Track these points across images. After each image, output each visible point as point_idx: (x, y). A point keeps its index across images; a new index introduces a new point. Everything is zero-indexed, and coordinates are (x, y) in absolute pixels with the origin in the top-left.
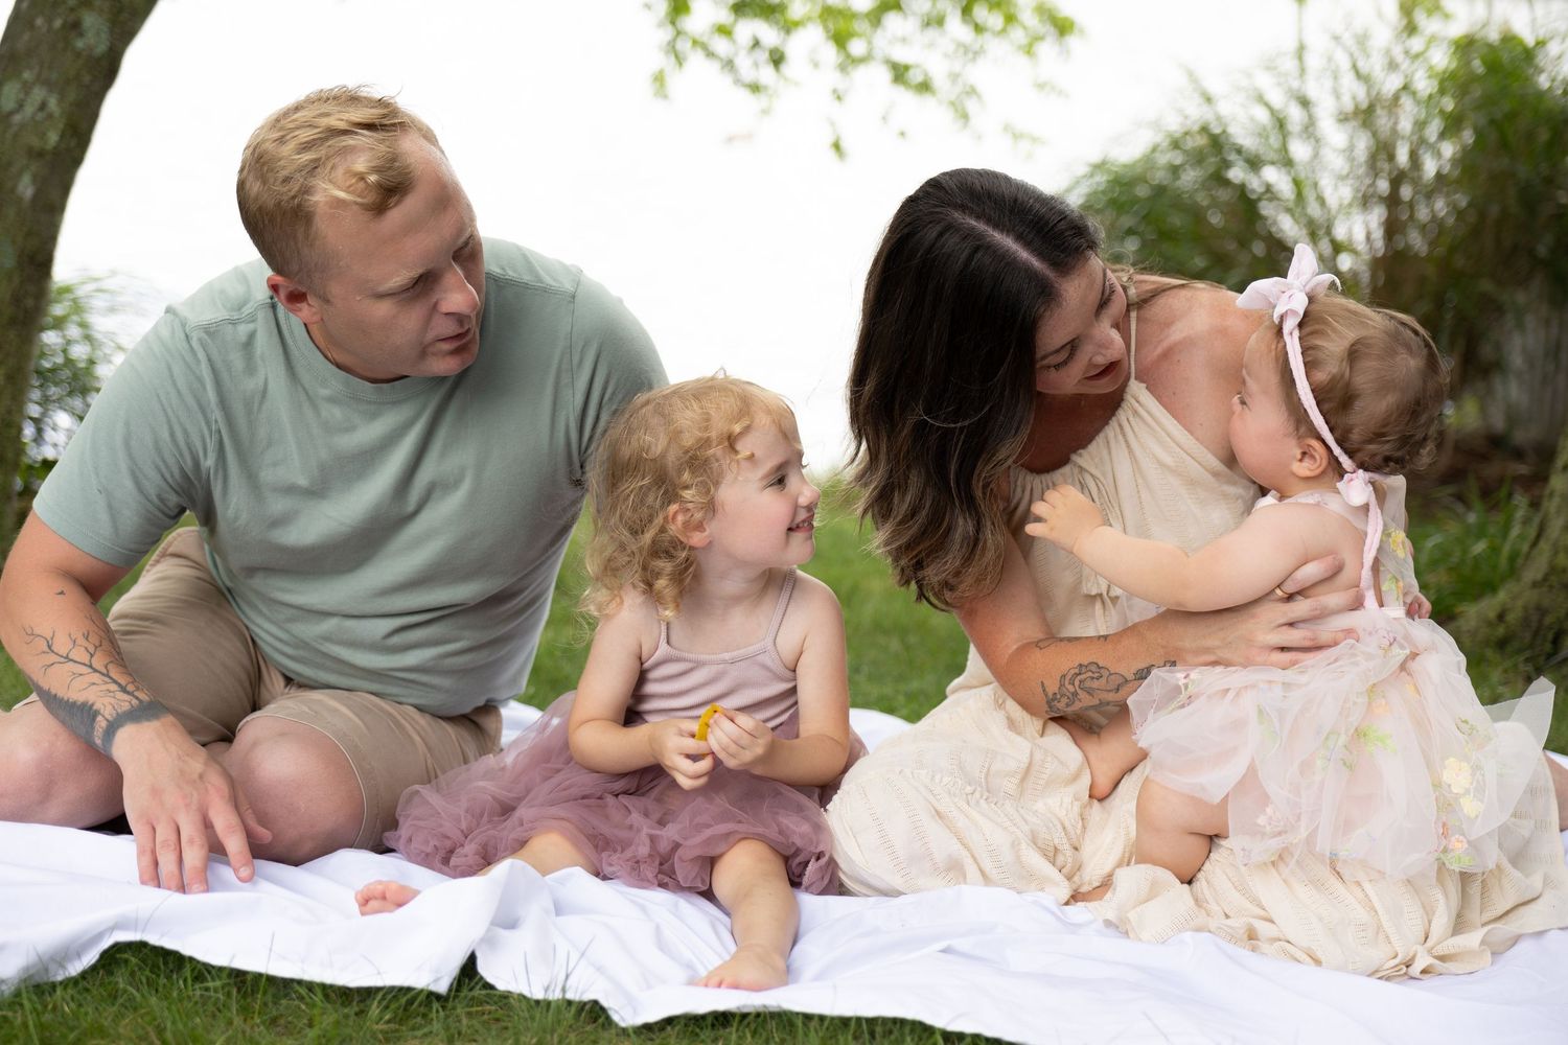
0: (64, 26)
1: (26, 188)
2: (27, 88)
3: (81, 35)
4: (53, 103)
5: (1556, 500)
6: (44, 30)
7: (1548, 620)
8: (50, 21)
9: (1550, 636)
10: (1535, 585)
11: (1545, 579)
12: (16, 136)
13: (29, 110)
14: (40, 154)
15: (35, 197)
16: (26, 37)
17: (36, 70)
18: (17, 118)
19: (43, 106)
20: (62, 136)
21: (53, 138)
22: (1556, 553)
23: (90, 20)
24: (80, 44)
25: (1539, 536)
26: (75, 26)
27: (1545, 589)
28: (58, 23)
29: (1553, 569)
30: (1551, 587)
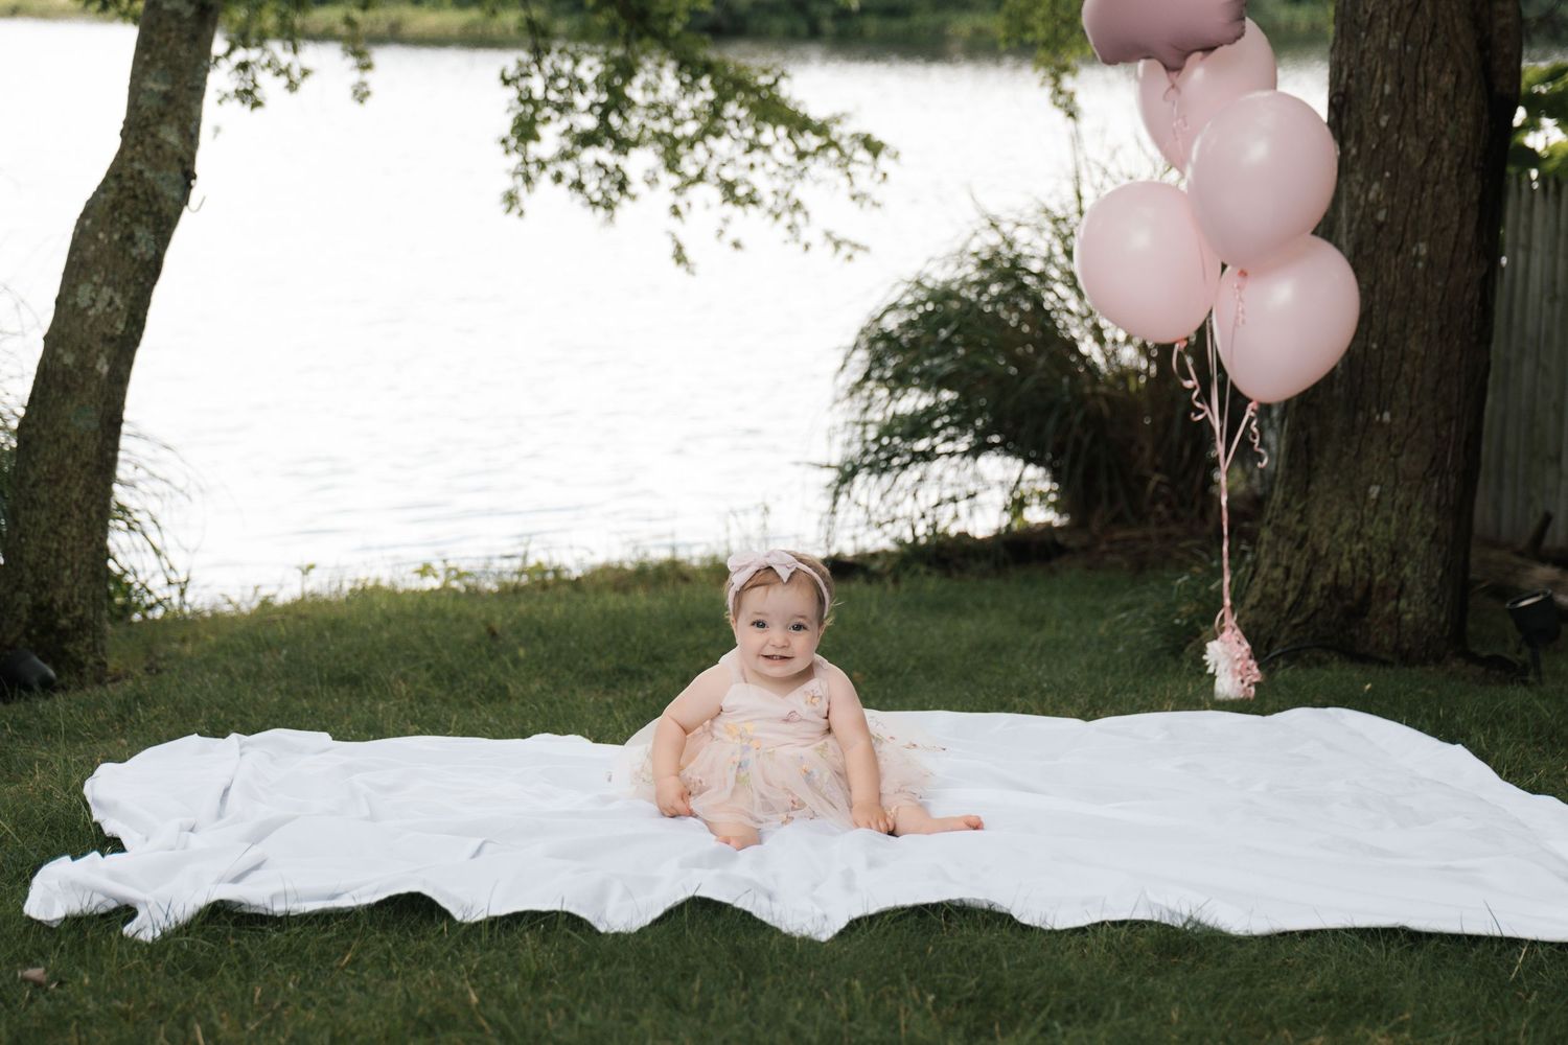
0: (121, 238)
1: (103, 367)
2: (97, 288)
3: (135, 245)
4: (118, 301)
5: (1264, 547)
6: (106, 241)
7: (1262, 633)
8: (110, 235)
9: (1265, 643)
10: (1253, 607)
11: (1260, 601)
12: (91, 327)
13: (100, 306)
14: (112, 339)
15: (110, 374)
16: (93, 248)
17: (103, 274)
18: (91, 312)
19: (111, 302)
20: (127, 323)
21: (121, 326)
22: (1266, 585)
23: (141, 233)
24: (134, 252)
25: (1254, 572)
26: (130, 238)
27: (1260, 609)
28: (116, 237)
29: (1264, 596)
30: (1264, 608)
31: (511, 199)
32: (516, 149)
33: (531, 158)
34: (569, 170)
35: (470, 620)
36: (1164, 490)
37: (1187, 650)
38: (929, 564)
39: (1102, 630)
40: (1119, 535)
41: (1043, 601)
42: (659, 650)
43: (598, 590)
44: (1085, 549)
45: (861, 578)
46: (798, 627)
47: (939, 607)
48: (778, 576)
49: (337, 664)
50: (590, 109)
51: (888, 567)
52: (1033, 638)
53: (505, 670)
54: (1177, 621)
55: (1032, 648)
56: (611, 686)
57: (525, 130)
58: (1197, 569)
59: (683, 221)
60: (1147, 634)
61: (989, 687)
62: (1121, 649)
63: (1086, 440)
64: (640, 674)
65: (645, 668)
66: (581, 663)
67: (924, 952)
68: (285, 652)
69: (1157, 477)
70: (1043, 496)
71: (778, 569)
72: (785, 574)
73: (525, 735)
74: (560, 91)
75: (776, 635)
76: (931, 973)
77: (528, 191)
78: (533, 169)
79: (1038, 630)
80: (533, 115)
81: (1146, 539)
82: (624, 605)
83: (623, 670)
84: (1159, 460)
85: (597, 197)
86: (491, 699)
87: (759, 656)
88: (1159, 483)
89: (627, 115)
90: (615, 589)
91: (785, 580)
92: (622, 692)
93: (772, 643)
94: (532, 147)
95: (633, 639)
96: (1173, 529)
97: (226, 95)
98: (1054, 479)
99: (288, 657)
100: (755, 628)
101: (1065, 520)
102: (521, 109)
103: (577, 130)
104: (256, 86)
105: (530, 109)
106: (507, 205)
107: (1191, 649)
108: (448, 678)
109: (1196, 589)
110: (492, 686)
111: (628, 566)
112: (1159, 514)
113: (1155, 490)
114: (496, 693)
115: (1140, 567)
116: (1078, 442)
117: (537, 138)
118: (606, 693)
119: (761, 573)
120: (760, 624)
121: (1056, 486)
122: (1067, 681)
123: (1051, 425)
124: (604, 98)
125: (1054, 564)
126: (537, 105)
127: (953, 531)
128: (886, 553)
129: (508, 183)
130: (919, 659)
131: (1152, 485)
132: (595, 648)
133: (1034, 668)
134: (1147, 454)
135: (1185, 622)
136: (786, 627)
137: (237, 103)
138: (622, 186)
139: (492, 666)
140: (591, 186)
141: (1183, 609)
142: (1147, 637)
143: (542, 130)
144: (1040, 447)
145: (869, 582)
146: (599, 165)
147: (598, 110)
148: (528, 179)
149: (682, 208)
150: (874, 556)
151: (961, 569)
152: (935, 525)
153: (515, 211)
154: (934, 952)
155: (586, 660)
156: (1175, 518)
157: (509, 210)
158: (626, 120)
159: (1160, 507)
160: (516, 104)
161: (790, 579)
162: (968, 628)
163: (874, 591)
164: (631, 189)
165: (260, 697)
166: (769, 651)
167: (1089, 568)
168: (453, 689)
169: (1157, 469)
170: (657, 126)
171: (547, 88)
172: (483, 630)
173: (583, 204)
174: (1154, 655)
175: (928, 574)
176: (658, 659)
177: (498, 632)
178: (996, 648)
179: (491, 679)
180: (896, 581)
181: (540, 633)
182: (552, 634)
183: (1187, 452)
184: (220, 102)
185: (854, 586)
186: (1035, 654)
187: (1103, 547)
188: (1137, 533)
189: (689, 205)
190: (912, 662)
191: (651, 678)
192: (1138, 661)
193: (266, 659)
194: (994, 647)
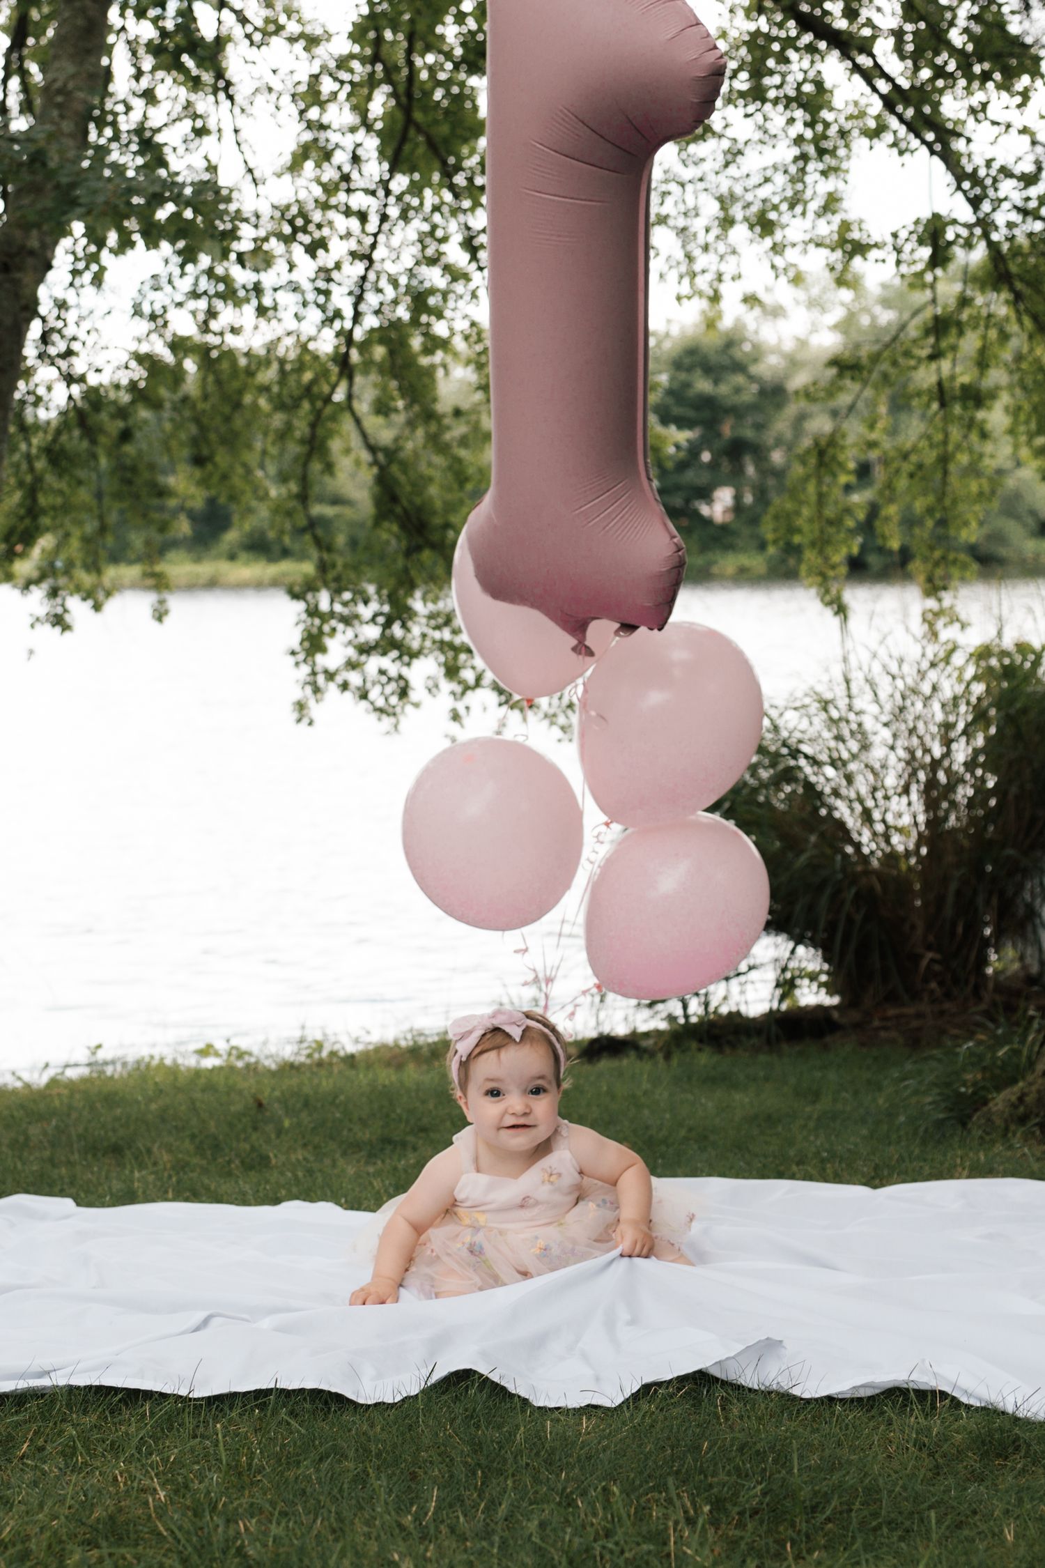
31: (301, 706)
32: (305, 661)
33: (319, 669)
34: (354, 678)
35: (240, 1092)
36: (937, 967)
37: (975, 1118)
38: (701, 1041)
39: (881, 1101)
40: (891, 1012)
41: (818, 1074)
42: (425, 1121)
43: (369, 1066)
44: (857, 1026)
45: (632, 1054)
46: (537, 1091)
47: (712, 1080)
48: (508, 1035)
49: (102, 1133)
50: (373, 620)
51: (661, 1044)
52: (808, 1109)
53: (268, 1141)
54: (963, 1090)
55: (810, 1118)
56: (371, 1156)
57: (314, 643)
58: (981, 1037)
59: (462, 726)
60: (930, 1104)
61: (765, 1156)
62: (902, 1119)
63: (858, 918)
64: (404, 1144)
65: (410, 1138)
66: (345, 1133)
67: (698, 1448)
68: (54, 1123)
69: (930, 955)
70: (813, 977)
71: (507, 1029)
72: (516, 1033)
73: (276, 1201)
74: (345, 604)
75: (515, 1101)
76: (706, 1476)
77: (317, 701)
78: (321, 679)
79: (814, 1102)
80: (320, 629)
81: (919, 1016)
82: (394, 1078)
83: (386, 1141)
84: (931, 938)
85: (380, 703)
86: (251, 1168)
87: (499, 1129)
88: (932, 960)
89: (410, 624)
90: (388, 1064)
91: (518, 1040)
92: (383, 1162)
93: (511, 1111)
94: (320, 659)
95: (399, 1111)
96: (947, 1005)
97: (38, 619)
98: (826, 959)
99: (57, 1127)
100: (489, 1098)
101: (836, 1000)
102: (309, 620)
103: (362, 639)
104: (66, 611)
105: (317, 621)
106: (296, 715)
107: (979, 1119)
108: (211, 1147)
109: (981, 1057)
110: (254, 1155)
111: (403, 1044)
112: (932, 992)
113: (928, 967)
114: (257, 1163)
115: (915, 1042)
116: (850, 920)
117: (323, 650)
118: (367, 1163)
119: (488, 1036)
120: (494, 1093)
121: (826, 967)
122: (849, 1150)
123: (824, 901)
124: (386, 608)
125: (828, 1039)
126: (324, 617)
127: (724, 1010)
128: (658, 1033)
129: (297, 694)
130: (690, 1130)
131: (924, 963)
132: (360, 1119)
133: (812, 1138)
134: (920, 931)
135: (970, 1091)
136: (525, 1091)
137: (48, 626)
138: (403, 693)
139: (254, 1136)
140: (374, 694)
141: (969, 1077)
142: (928, 1108)
143: (329, 643)
144: (811, 924)
145: (640, 1058)
146: (382, 672)
147: (381, 620)
148: (317, 690)
149: (462, 711)
150: (647, 1035)
151: (733, 1046)
152: (706, 1004)
153: (306, 721)
154: (710, 1448)
155: (350, 1130)
156: (948, 996)
157: (299, 721)
158: (408, 630)
159: (933, 985)
160: (304, 616)
161: (522, 1037)
162: (743, 1100)
163: (645, 1067)
164: (413, 696)
165: (19, 1165)
166: (511, 1121)
167: (863, 1044)
168: (215, 1159)
169: (929, 948)
170: (437, 635)
171: (332, 601)
172: (251, 1101)
173: (367, 711)
174: (940, 1124)
175: (700, 1050)
176: (424, 1130)
177: (265, 1102)
178: (770, 1120)
179: (253, 1149)
180: (668, 1057)
181: (306, 1104)
182: (319, 1105)
183: (960, 930)
184: (32, 626)
185: (625, 1062)
186: (811, 1124)
187: (876, 1023)
188: (910, 1011)
189: (467, 708)
190: (683, 1133)
191: (415, 1149)
192: (922, 1129)
193: (34, 1131)
194: (769, 1118)
